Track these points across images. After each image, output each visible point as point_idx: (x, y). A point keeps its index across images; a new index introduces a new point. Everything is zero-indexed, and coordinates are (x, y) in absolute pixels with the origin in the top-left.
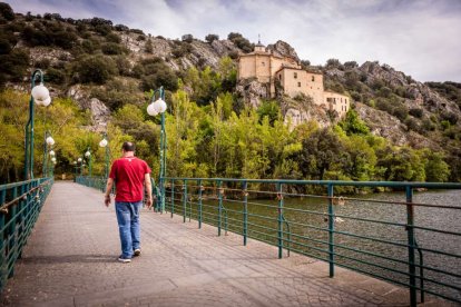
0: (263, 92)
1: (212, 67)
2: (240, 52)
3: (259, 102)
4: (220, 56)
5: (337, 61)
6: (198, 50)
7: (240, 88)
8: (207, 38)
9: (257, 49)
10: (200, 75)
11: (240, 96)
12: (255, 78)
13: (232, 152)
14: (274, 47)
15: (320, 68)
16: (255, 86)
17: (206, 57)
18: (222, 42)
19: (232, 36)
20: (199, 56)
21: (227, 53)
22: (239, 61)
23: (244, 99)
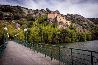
0: (53, 21)
1: (42, 16)
2: (48, 12)
3: (52, 23)
4: (44, 13)
5: (69, 14)
6: (39, 12)
7: (48, 20)
8: (41, 10)
9: (52, 12)
10: (40, 17)
11: (48, 22)
12: (51, 18)
13: (46, 34)
14: (55, 12)
15: (65, 15)
16: (51, 20)
17: (41, 14)
18: (45, 10)
19: (47, 9)
20: (39, 13)
21: (46, 13)
22: (48, 15)
23: (49, 23)
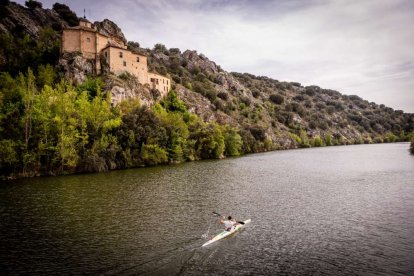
0: (88, 67)
1: (33, 35)
2: (63, 23)
3: (83, 77)
4: (41, 25)
5: (163, 47)
6: (16, 15)
7: (64, 62)
8: (27, 4)
9: (82, 24)
10: (16, 42)
11: (63, 69)
12: (80, 54)
13: (46, 127)
14: (100, 25)
15: (148, 50)
16: (80, 61)
17: (25, 24)
18: (46, 11)
19: (57, 7)
20: (15, 22)
21: (50, 23)
22: (62, 33)
23: (68, 74)
